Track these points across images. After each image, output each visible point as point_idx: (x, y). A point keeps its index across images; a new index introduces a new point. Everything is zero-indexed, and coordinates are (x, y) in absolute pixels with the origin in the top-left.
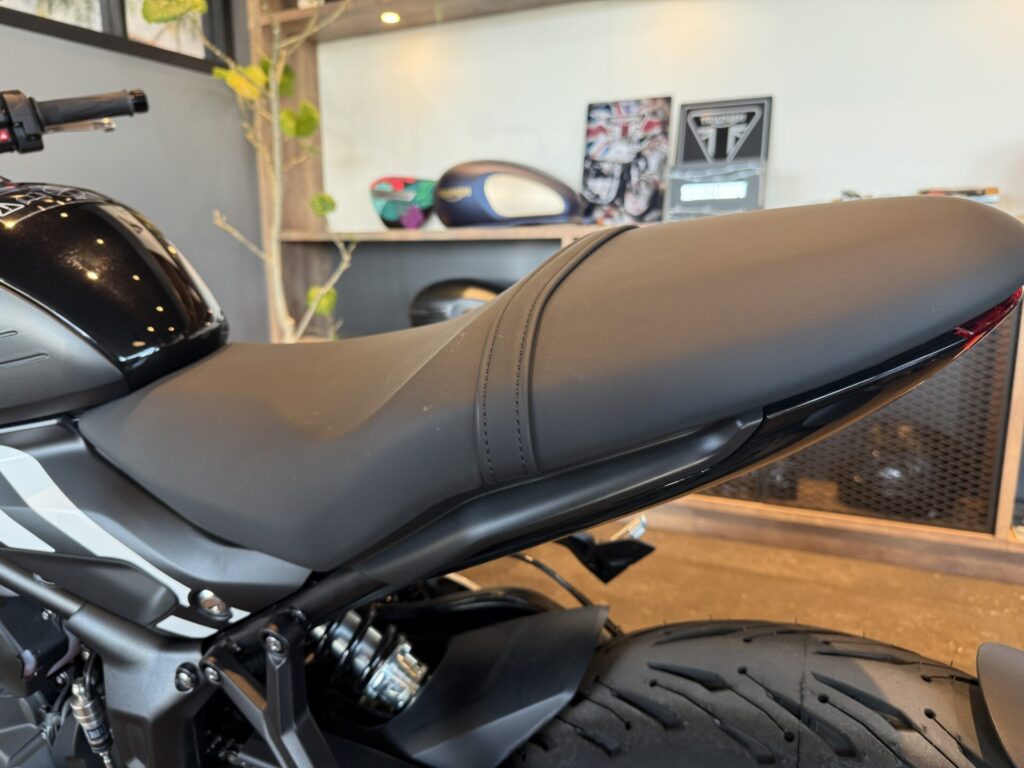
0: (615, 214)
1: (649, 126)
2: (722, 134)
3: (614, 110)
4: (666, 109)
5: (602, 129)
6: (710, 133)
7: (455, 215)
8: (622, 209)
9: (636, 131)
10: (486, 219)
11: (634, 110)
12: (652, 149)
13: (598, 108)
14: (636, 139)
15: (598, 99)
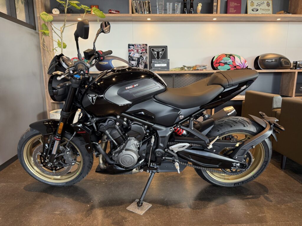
1: (143, 50)
2: (158, 53)
3: (135, 46)
4: (146, 46)
6: (156, 53)
9: (140, 51)
11: (139, 46)
12: (144, 55)
13: (131, 45)
14: (140, 53)
15: (130, 43)
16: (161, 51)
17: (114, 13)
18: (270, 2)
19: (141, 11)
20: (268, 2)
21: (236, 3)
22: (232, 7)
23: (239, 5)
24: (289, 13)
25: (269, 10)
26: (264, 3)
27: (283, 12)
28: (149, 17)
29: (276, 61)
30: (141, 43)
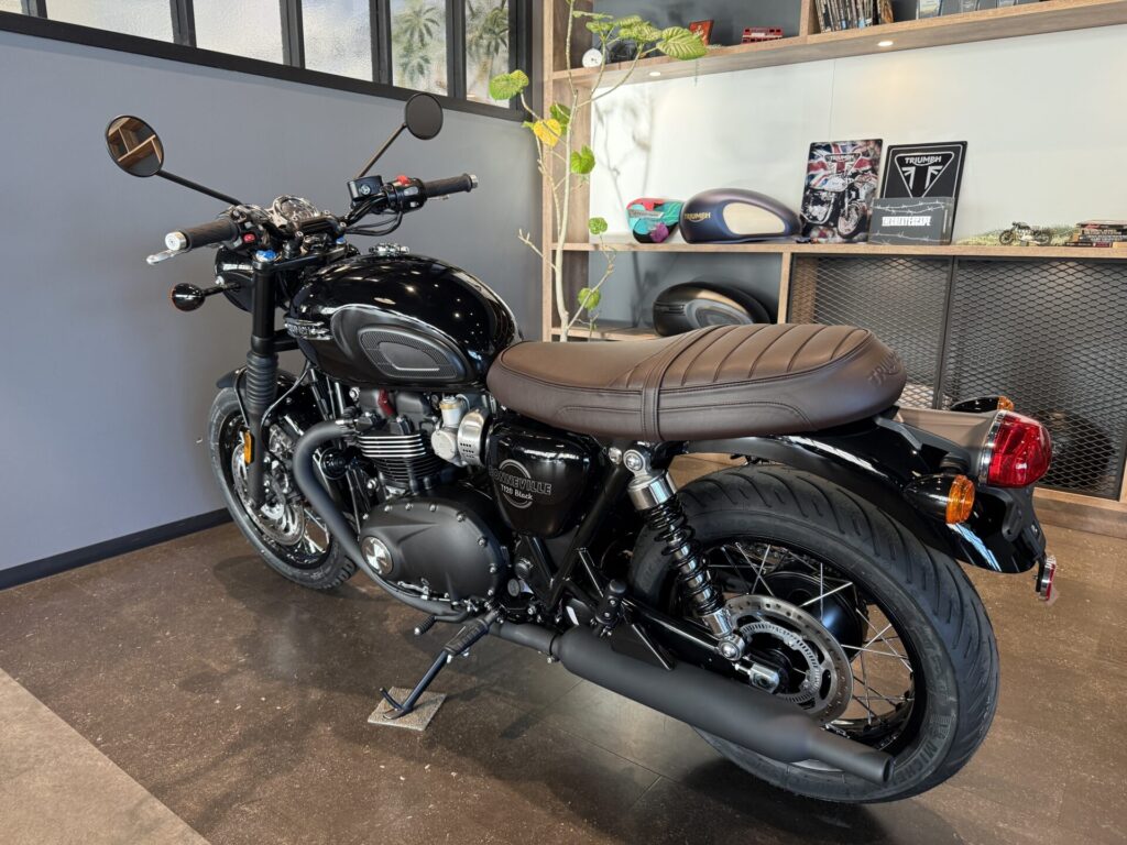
0: (829, 233)
1: (861, 164)
2: (921, 172)
3: (833, 149)
4: (876, 148)
5: (823, 166)
6: (912, 170)
7: (696, 233)
8: (835, 229)
9: (850, 168)
10: (724, 237)
11: (850, 150)
12: (863, 183)
13: (819, 147)
14: (849, 174)
15: (818, 140)
16: (934, 164)
19: (846, 19)
28: (883, 37)
30: (859, 137)
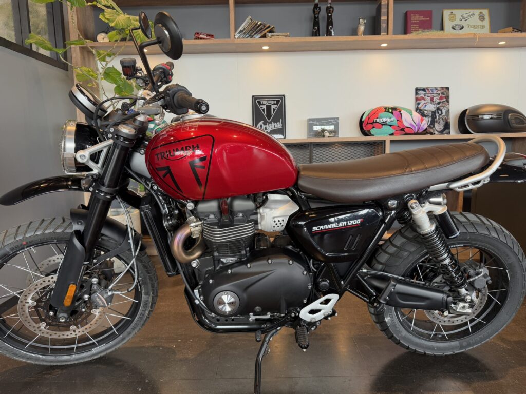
17: (204, 39)
18: (486, 12)
20: (481, 13)
21: (422, 17)
22: (415, 23)
23: (428, 19)
24: (521, 31)
25: (484, 27)
26: (473, 15)
27: (511, 29)
28: (265, 44)
29: (499, 116)
